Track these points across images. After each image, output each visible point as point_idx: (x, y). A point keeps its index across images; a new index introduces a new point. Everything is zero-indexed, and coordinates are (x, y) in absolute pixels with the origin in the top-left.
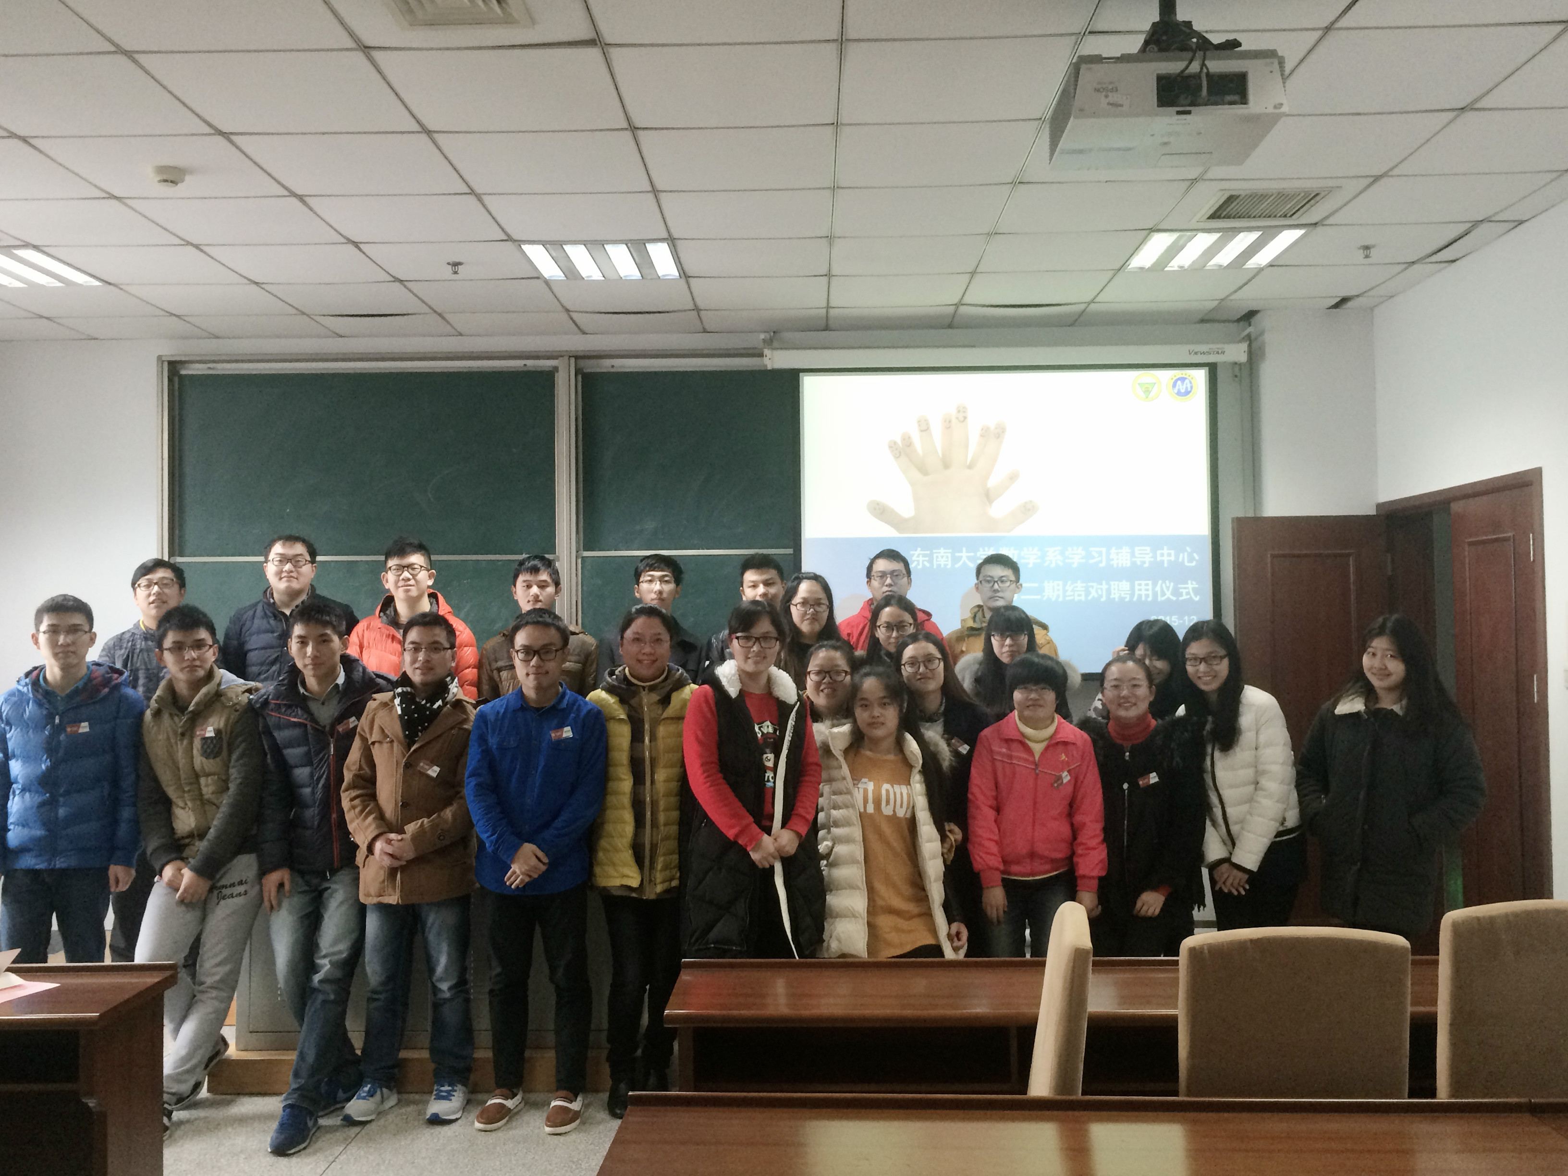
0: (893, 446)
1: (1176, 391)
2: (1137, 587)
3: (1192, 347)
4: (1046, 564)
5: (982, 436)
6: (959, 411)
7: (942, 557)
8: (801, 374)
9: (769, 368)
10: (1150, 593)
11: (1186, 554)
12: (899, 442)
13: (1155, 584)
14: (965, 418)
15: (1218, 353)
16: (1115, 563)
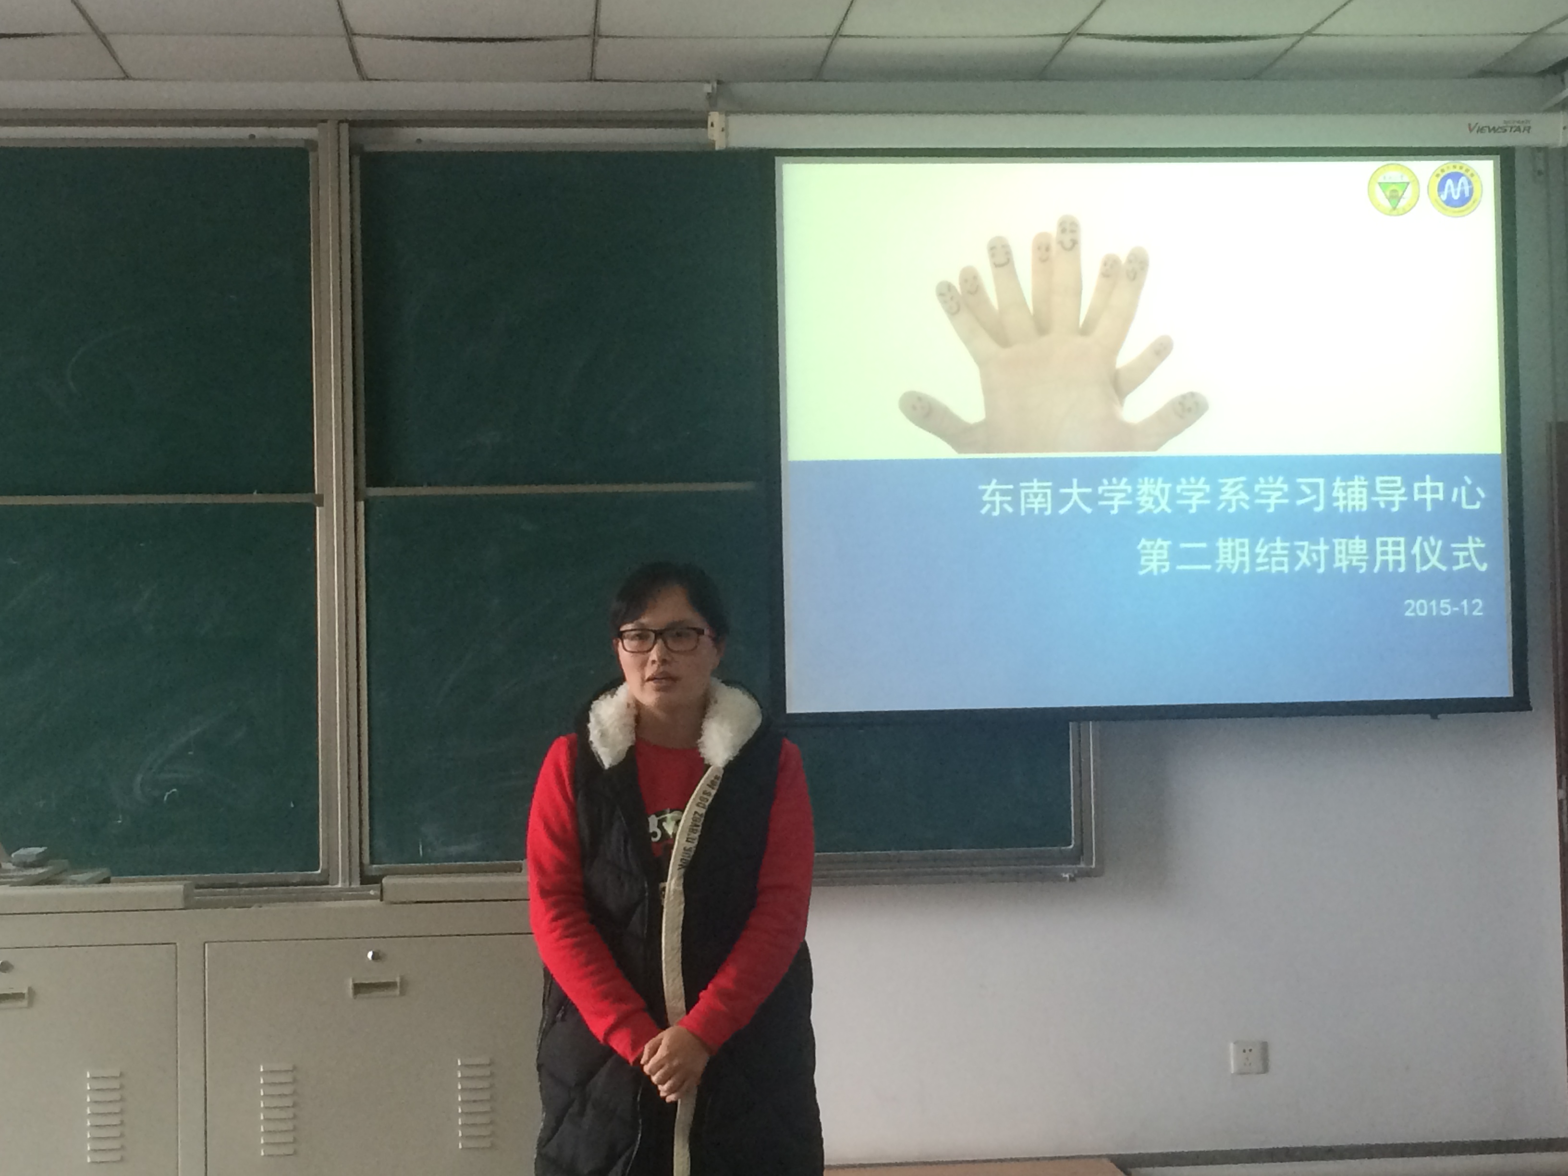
0: (945, 292)
1: (1444, 197)
2: (1379, 549)
3: (1473, 119)
4: (1221, 507)
5: (1105, 275)
6: (1063, 231)
7: (1036, 495)
8: (778, 159)
9: (719, 146)
10: (1402, 558)
11: (1463, 489)
12: (956, 283)
13: (1409, 545)
14: (1075, 243)
15: (1518, 129)
16: (1341, 504)
